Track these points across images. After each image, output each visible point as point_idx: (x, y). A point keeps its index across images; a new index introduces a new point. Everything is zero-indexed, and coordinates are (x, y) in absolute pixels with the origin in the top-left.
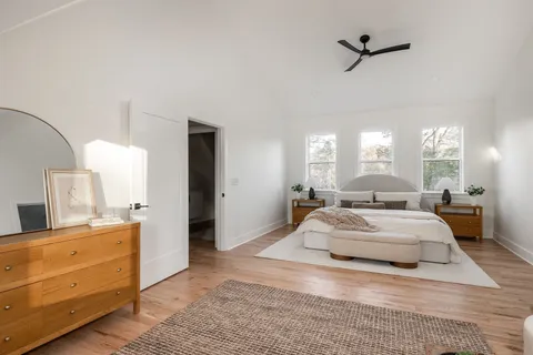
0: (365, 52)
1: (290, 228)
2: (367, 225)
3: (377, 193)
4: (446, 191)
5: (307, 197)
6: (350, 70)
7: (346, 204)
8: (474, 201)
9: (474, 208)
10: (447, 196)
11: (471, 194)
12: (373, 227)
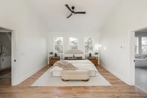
0: (73, 12)
1: (49, 66)
2: (74, 67)
3: (74, 55)
4: (90, 53)
5: (54, 56)
6: (68, 17)
7: (66, 58)
8: (96, 56)
9: (96, 58)
10: (90, 55)
11: (96, 54)
12: (76, 68)
